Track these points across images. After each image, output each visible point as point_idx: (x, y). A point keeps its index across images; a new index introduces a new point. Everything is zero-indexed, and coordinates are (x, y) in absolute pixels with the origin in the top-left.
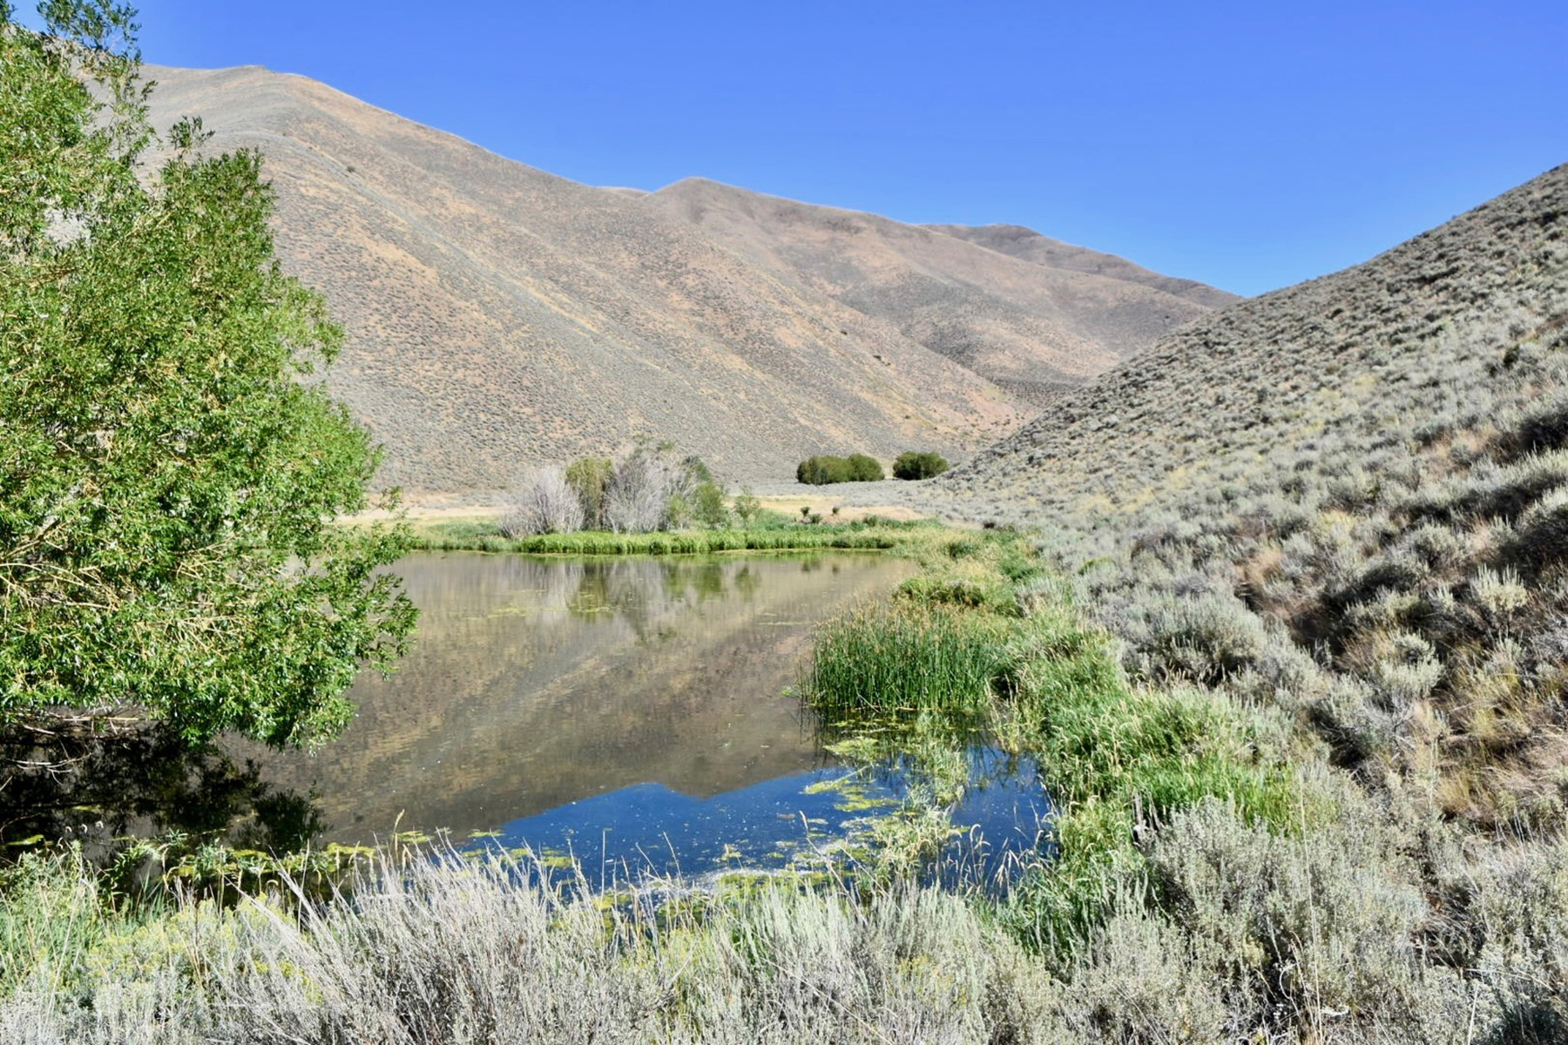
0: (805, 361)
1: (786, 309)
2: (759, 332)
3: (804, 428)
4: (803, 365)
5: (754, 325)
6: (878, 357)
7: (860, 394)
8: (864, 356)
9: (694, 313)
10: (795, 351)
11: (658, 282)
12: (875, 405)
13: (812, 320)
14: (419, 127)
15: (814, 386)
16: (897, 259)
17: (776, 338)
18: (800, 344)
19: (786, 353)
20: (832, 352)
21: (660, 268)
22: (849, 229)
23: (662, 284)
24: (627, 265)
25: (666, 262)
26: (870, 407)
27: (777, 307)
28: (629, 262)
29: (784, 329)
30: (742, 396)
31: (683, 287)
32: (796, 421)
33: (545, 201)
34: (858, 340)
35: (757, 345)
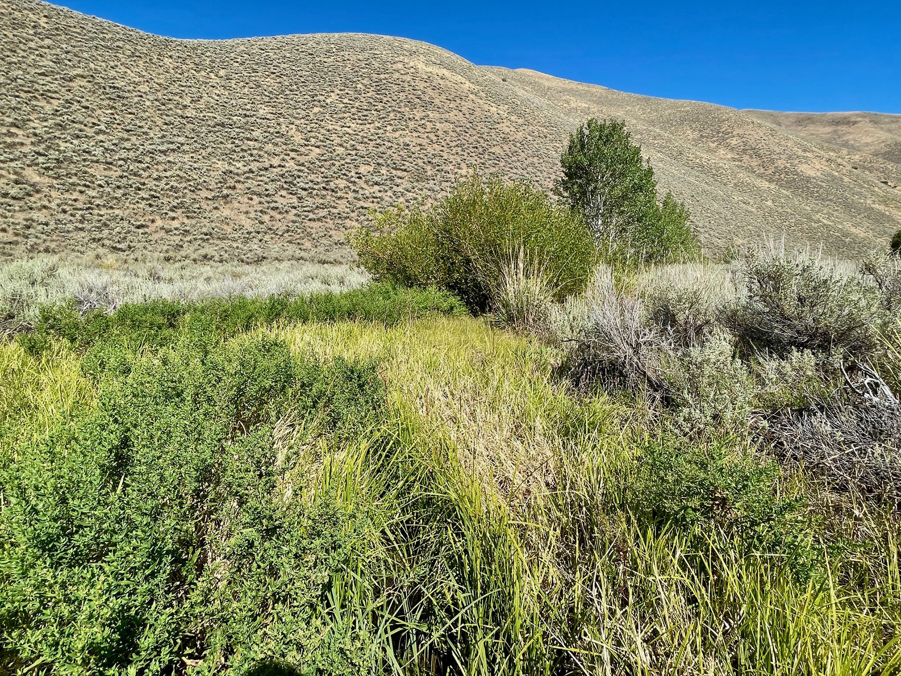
0: (823, 184)
1: (808, 154)
2: (785, 167)
3: (827, 226)
4: (822, 187)
5: (781, 163)
6: (886, 183)
7: (873, 206)
8: (873, 182)
9: (734, 160)
10: (814, 178)
11: (711, 144)
12: (887, 213)
13: (828, 160)
14: (579, 84)
15: (830, 200)
16: (884, 135)
17: (799, 171)
18: (819, 174)
19: (808, 179)
20: (846, 179)
21: (713, 137)
22: (848, 123)
23: (713, 145)
24: (691, 137)
25: (718, 133)
26: (883, 215)
27: (800, 153)
28: (691, 135)
29: (806, 166)
30: (769, 203)
31: (728, 146)
32: (819, 221)
33: (643, 109)
34: (867, 172)
35: (782, 176)
